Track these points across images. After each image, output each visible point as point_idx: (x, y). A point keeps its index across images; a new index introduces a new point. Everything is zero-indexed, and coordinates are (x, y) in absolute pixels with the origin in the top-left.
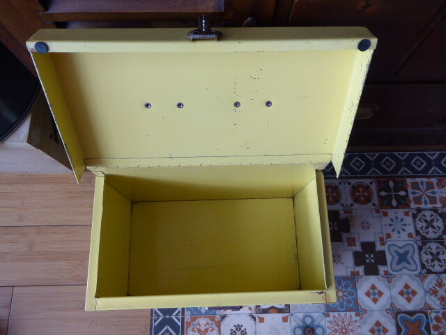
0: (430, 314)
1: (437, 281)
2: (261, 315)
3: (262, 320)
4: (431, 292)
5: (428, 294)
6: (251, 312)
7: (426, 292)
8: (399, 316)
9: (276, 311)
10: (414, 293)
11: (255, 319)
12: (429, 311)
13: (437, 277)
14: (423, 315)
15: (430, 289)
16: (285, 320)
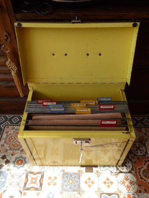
0: (120, 195)
1: (125, 177)
2: (25, 191)
3: (25, 194)
4: (121, 183)
5: (119, 184)
6: (20, 189)
7: (119, 183)
8: (103, 195)
9: (34, 189)
10: (112, 183)
11: (21, 193)
12: (120, 194)
13: (125, 175)
14: (117, 196)
15: (121, 181)
16: (38, 194)
